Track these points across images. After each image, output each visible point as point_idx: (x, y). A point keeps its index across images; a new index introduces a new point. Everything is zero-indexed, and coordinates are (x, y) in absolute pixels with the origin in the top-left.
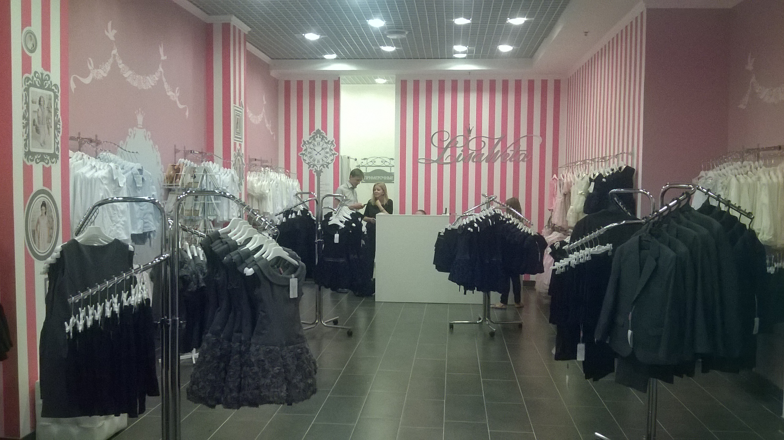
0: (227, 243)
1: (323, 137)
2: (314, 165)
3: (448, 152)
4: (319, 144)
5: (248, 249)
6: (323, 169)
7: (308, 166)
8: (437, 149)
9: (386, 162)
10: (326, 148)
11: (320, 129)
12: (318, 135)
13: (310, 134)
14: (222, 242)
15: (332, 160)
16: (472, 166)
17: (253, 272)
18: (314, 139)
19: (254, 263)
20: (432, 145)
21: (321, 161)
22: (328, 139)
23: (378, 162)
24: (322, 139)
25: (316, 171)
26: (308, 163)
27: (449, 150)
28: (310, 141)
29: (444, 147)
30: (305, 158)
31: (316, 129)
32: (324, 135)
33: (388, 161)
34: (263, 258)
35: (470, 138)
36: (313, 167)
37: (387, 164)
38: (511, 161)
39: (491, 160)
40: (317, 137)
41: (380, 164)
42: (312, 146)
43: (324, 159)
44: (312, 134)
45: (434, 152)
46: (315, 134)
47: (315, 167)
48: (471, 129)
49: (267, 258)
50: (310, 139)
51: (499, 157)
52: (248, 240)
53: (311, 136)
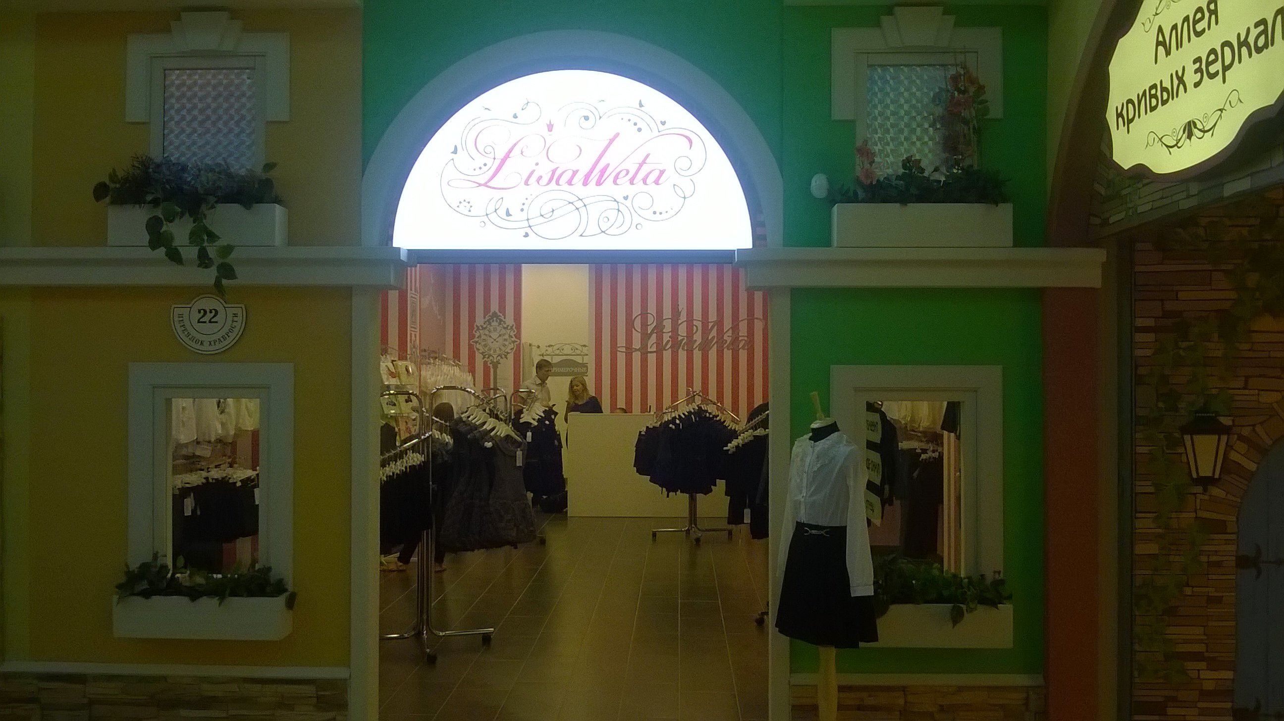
0: (469, 425)
1: (501, 320)
2: (490, 356)
3: (653, 339)
4: (495, 330)
5: (486, 429)
6: (501, 360)
7: (482, 357)
8: (640, 334)
9: (577, 349)
10: (504, 335)
11: (497, 311)
12: (495, 319)
13: (485, 317)
14: (466, 425)
15: (511, 349)
16: (682, 355)
17: (492, 445)
18: (490, 324)
19: (492, 439)
20: (633, 329)
21: (498, 349)
22: (507, 324)
23: (567, 350)
24: (500, 324)
25: (492, 362)
26: (482, 353)
27: (654, 336)
28: (485, 326)
29: (649, 332)
30: (478, 346)
31: (492, 310)
32: (502, 318)
33: (580, 348)
34: (497, 436)
35: (680, 322)
36: (488, 358)
37: (578, 352)
38: (728, 349)
39: (705, 349)
40: (493, 321)
41: (570, 352)
42: (487, 333)
43: (503, 348)
44: (487, 318)
45: (637, 337)
46: (492, 317)
47: (491, 358)
48: (680, 310)
49: (502, 435)
50: (484, 324)
51: (714, 344)
52: (484, 423)
53: (486, 320)
